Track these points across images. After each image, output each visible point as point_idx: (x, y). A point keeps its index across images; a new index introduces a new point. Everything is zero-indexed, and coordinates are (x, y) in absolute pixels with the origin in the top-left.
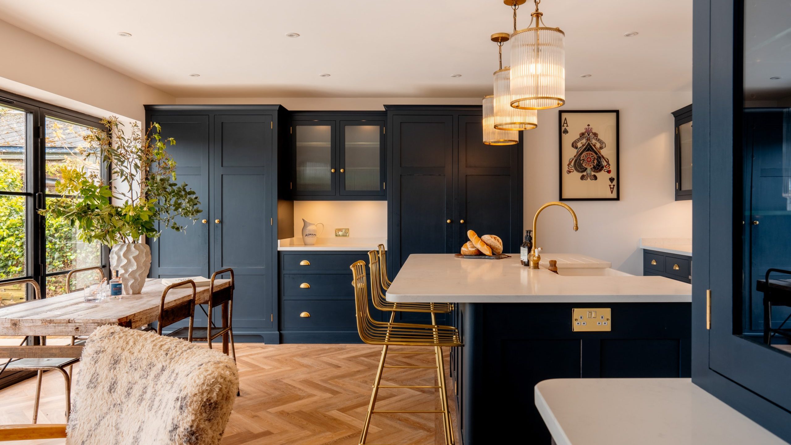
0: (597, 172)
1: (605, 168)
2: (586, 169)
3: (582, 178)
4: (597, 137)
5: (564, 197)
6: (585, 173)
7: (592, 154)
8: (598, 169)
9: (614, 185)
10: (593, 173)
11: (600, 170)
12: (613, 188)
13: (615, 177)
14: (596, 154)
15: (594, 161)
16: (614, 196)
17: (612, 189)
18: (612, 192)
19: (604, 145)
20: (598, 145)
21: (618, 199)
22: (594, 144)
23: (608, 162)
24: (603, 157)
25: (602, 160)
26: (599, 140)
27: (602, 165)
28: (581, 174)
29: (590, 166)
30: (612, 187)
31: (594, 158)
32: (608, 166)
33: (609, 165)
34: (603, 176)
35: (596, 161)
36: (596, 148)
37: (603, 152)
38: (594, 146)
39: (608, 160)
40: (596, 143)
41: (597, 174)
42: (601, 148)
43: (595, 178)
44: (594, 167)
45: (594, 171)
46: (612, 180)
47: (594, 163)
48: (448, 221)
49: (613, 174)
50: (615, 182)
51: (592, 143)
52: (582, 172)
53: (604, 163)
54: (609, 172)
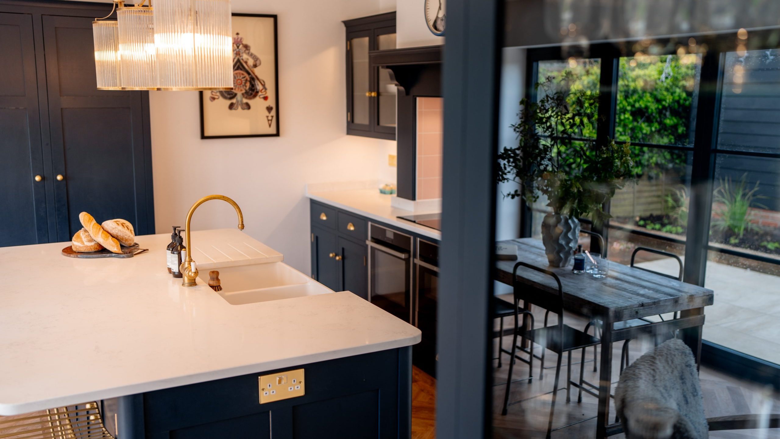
0: (250, 99)
1: (260, 93)
2: (236, 95)
3: (231, 106)
4: (249, 50)
5: (206, 134)
6: (234, 101)
7: (243, 74)
8: (251, 94)
9: (272, 117)
10: (245, 101)
11: (255, 96)
12: (271, 120)
13: (273, 105)
14: (249, 74)
15: (245, 83)
16: (273, 130)
17: (270, 122)
18: (270, 126)
19: (258, 62)
20: (251, 62)
21: (277, 134)
22: (245, 60)
23: (264, 85)
24: (258, 79)
25: (257, 82)
26: (252, 55)
27: (257, 89)
28: (229, 102)
29: (241, 90)
30: (270, 118)
31: (246, 80)
32: (263, 90)
33: (266, 89)
34: (257, 103)
35: (248, 85)
36: (248, 66)
37: (258, 72)
38: (246, 62)
39: (264, 82)
40: (248, 59)
41: (251, 102)
42: (255, 66)
43: (248, 107)
44: (246, 92)
45: (246, 98)
46: (269, 109)
47: (246, 86)
48: (38, 178)
49: (271, 102)
50: (273, 113)
51: (242, 59)
52: (231, 98)
53: (259, 87)
54: (266, 98)
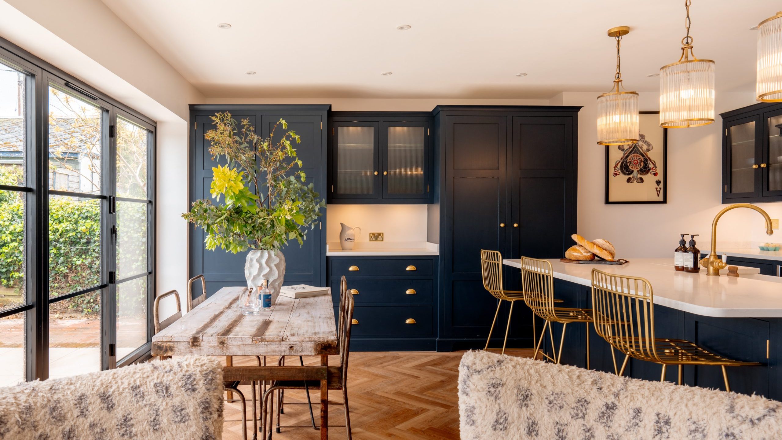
0: (644, 175)
1: (651, 171)
2: (633, 171)
3: (629, 180)
4: (644, 138)
5: (611, 200)
6: (631, 176)
7: (638, 156)
8: (645, 171)
9: (660, 188)
10: (639, 176)
11: (647, 173)
12: (660, 191)
13: (662, 180)
14: (643, 156)
15: (640, 163)
16: (661, 199)
17: (658, 192)
18: (658, 195)
19: (650, 148)
20: (645, 147)
21: (665, 201)
22: (640, 146)
23: (654, 164)
24: (650, 160)
25: (649, 161)
26: (646, 142)
27: (649, 167)
28: (627, 177)
29: (637, 168)
30: (658, 189)
31: (641, 161)
32: (654, 168)
33: (656, 167)
34: (649, 179)
35: (642, 164)
36: (643, 150)
37: (650, 154)
38: (641, 148)
39: (655, 162)
40: (643, 145)
41: (643, 177)
42: (648, 150)
43: (642, 180)
44: (641, 170)
45: (640, 174)
46: (658, 182)
47: (641, 165)
48: (502, 225)
49: (660, 177)
50: (661, 185)
51: (639, 145)
52: (628, 174)
53: (651, 166)
54: (655, 174)
